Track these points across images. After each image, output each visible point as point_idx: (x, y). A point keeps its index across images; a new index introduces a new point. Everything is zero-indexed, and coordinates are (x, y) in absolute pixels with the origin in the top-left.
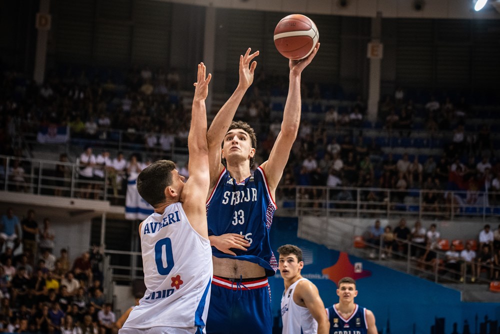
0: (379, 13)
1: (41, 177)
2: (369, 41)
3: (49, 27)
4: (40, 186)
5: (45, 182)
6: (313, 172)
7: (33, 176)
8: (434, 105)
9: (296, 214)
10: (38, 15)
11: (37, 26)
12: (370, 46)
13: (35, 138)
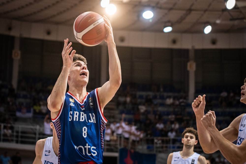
0: (193, 47)
1: (20, 134)
2: (188, 61)
3: (19, 57)
4: (20, 139)
5: (22, 137)
6: (162, 130)
7: (15, 134)
8: (224, 94)
9: (154, 152)
10: (13, 52)
11: (13, 56)
12: (189, 64)
13: (15, 115)
